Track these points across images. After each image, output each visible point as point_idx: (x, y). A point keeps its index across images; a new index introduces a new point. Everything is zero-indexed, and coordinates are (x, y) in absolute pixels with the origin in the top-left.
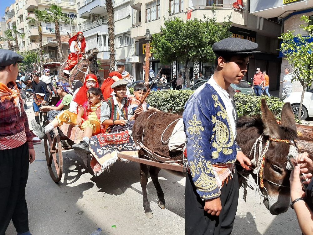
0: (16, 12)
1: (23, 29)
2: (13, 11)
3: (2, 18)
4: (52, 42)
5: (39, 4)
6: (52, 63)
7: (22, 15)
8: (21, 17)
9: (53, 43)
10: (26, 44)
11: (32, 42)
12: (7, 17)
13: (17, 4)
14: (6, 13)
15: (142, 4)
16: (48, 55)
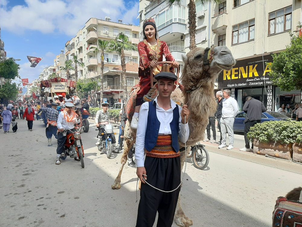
0: (75, 45)
1: (82, 59)
2: (73, 45)
3: (62, 51)
4: (112, 70)
5: (99, 36)
6: (111, 91)
7: (82, 47)
8: (80, 49)
9: (113, 72)
10: (84, 73)
11: (90, 71)
12: (66, 50)
13: (78, 38)
14: (66, 46)
15: (227, 26)
16: (106, 83)
